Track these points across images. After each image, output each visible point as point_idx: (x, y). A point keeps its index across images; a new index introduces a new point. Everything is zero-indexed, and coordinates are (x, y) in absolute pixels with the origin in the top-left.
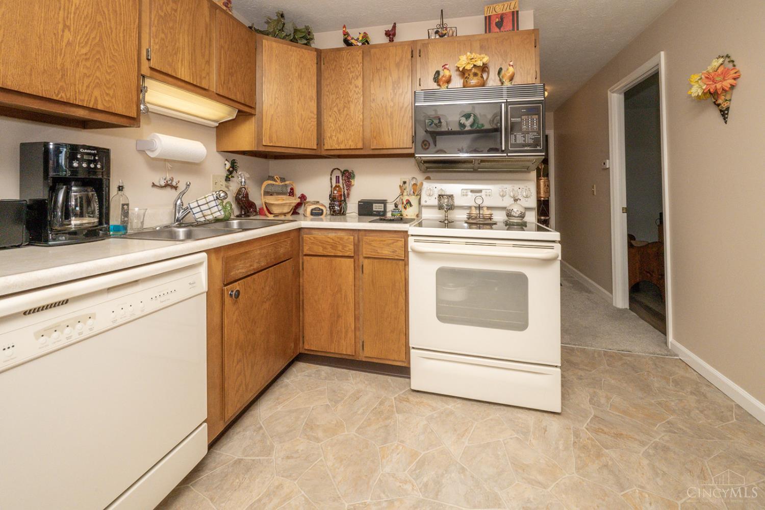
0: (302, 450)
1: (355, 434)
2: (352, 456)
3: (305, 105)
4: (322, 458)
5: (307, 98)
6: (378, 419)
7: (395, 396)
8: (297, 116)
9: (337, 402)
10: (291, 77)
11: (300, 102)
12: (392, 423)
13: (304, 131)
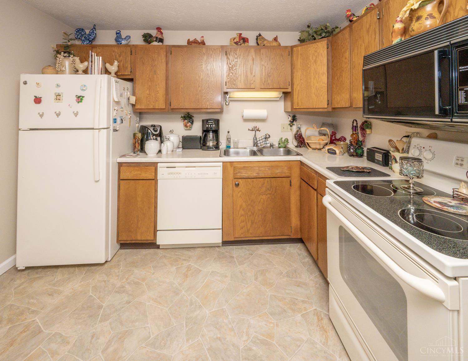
0: (247, 276)
1: (269, 295)
2: (253, 299)
3: (318, 79)
4: (247, 286)
5: (320, 74)
6: (288, 304)
7: (317, 309)
8: (313, 88)
9: (288, 276)
10: (310, 64)
11: (315, 78)
12: (290, 314)
13: (318, 97)
